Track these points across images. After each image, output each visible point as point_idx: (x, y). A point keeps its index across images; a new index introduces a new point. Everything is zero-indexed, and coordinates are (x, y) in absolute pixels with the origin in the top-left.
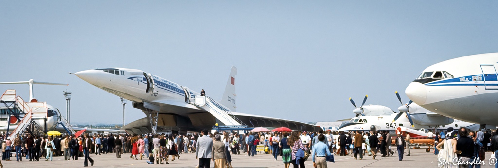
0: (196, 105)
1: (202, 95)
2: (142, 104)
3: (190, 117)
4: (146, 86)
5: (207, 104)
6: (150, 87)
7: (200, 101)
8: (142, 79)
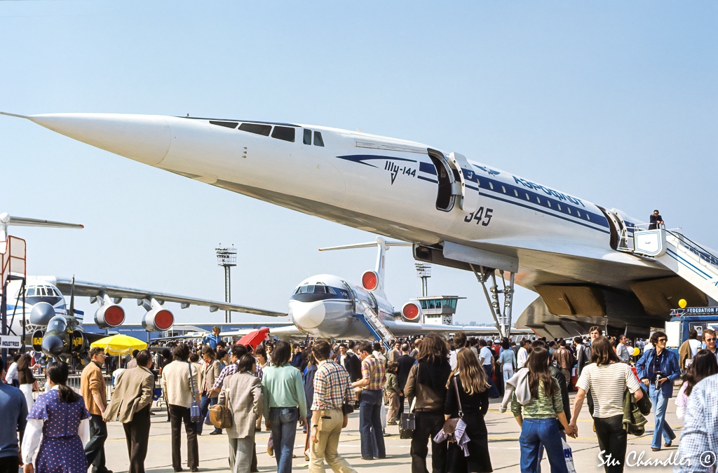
0: (640, 256)
1: (653, 227)
2: (439, 247)
3: (636, 290)
4: (435, 187)
5: (668, 251)
6: (454, 192)
7: (648, 243)
8: (416, 167)
